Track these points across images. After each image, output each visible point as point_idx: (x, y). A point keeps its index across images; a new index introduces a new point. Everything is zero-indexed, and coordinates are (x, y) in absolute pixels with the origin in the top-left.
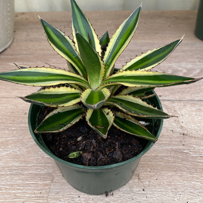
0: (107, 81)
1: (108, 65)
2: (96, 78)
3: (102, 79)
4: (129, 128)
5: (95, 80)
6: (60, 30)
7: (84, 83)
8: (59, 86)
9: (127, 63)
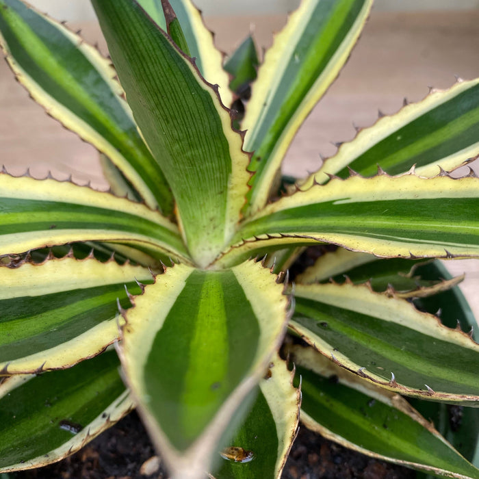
0: (261, 227)
1: (258, 159)
2: (212, 214)
3: (237, 217)
4: (356, 419)
5: (205, 221)
6: (63, 23)
7: (160, 238)
8: (37, 256)
9: (339, 145)
